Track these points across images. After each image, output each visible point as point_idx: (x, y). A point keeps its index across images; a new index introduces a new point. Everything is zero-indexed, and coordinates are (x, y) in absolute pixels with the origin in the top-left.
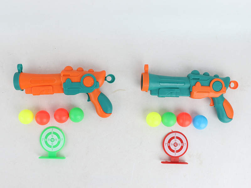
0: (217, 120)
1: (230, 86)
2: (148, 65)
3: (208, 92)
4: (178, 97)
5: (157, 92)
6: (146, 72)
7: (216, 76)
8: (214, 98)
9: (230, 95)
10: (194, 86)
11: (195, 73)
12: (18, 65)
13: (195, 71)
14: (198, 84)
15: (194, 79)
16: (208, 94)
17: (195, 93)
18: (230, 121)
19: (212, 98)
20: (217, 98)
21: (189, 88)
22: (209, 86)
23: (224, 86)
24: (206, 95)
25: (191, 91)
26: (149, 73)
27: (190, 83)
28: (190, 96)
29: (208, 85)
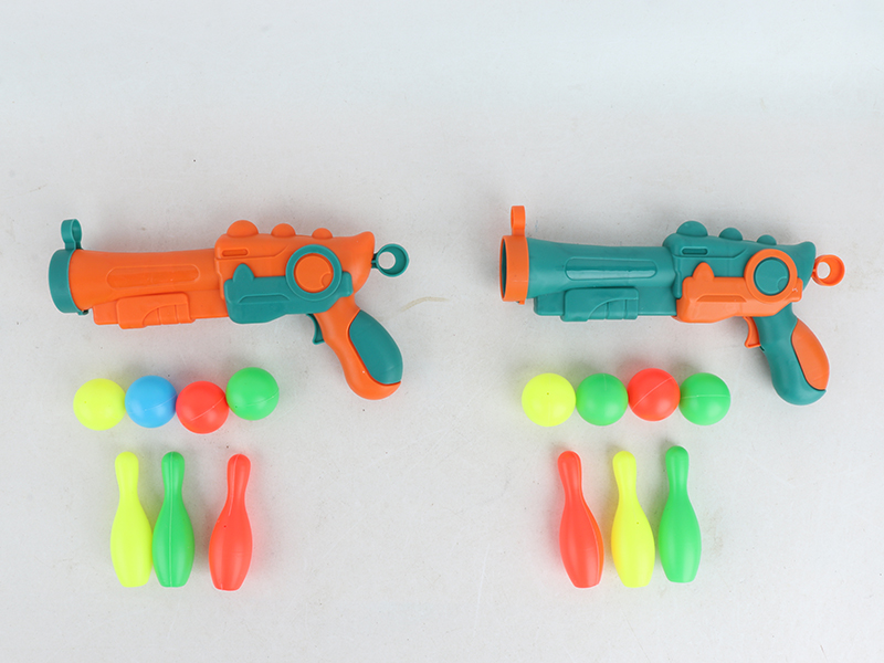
0: (771, 396)
1: (814, 275)
2: (523, 207)
3: (740, 299)
4: (634, 318)
5: (559, 303)
6: (518, 233)
7: (766, 241)
8: (759, 318)
9: (815, 306)
10: (689, 279)
11: (691, 231)
12: (66, 224)
13: (691, 224)
14: (705, 272)
15: (686, 253)
16: (738, 303)
17: (693, 304)
18: (818, 397)
19: (752, 319)
20: (769, 317)
21: (672, 287)
22: (743, 276)
23: (794, 274)
24: (733, 308)
25: (678, 295)
26: (526, 236)
27: (674, 268)
28: (674, 313)
29: (739, 273)
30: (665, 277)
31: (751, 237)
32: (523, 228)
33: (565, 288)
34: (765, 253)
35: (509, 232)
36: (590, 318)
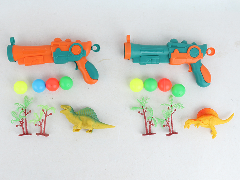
1: (207, 53)
2: (129, 35)
3: (186, 58)
4: (158, 64)
5: (139, 60)
6: (128, 42)
7: (194, 44)
8: (192, 64)
9: (207, 61)
10: (173, 53)
11: (174, 41)
13: (174, 39)
14: (177, 51)
15: (172, 46)
16: (186, 60)
17: (173, 60)
18: (208, 85)
19: (190, 64)
20: (194, 63)
21: (168, 56)
22: (187, 53)
23: (200, 52)
24: (184, 61)
25: (170, 57)
26: (130, 43)
27: (169, 50)
28: (169, 63)
29: (186, 52)
30: (166, 53)
31: (190, 43)
32: (130, 40)
33: (140, 56)
34: (194, 46)
35: (126, 42)
36: (147, 64)
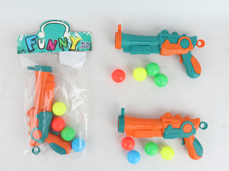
30: (157, 43)
32: (121, 30)
33: (131, 45)
34: (184, 37)
35: (117, 31)
36: (137, 54)
